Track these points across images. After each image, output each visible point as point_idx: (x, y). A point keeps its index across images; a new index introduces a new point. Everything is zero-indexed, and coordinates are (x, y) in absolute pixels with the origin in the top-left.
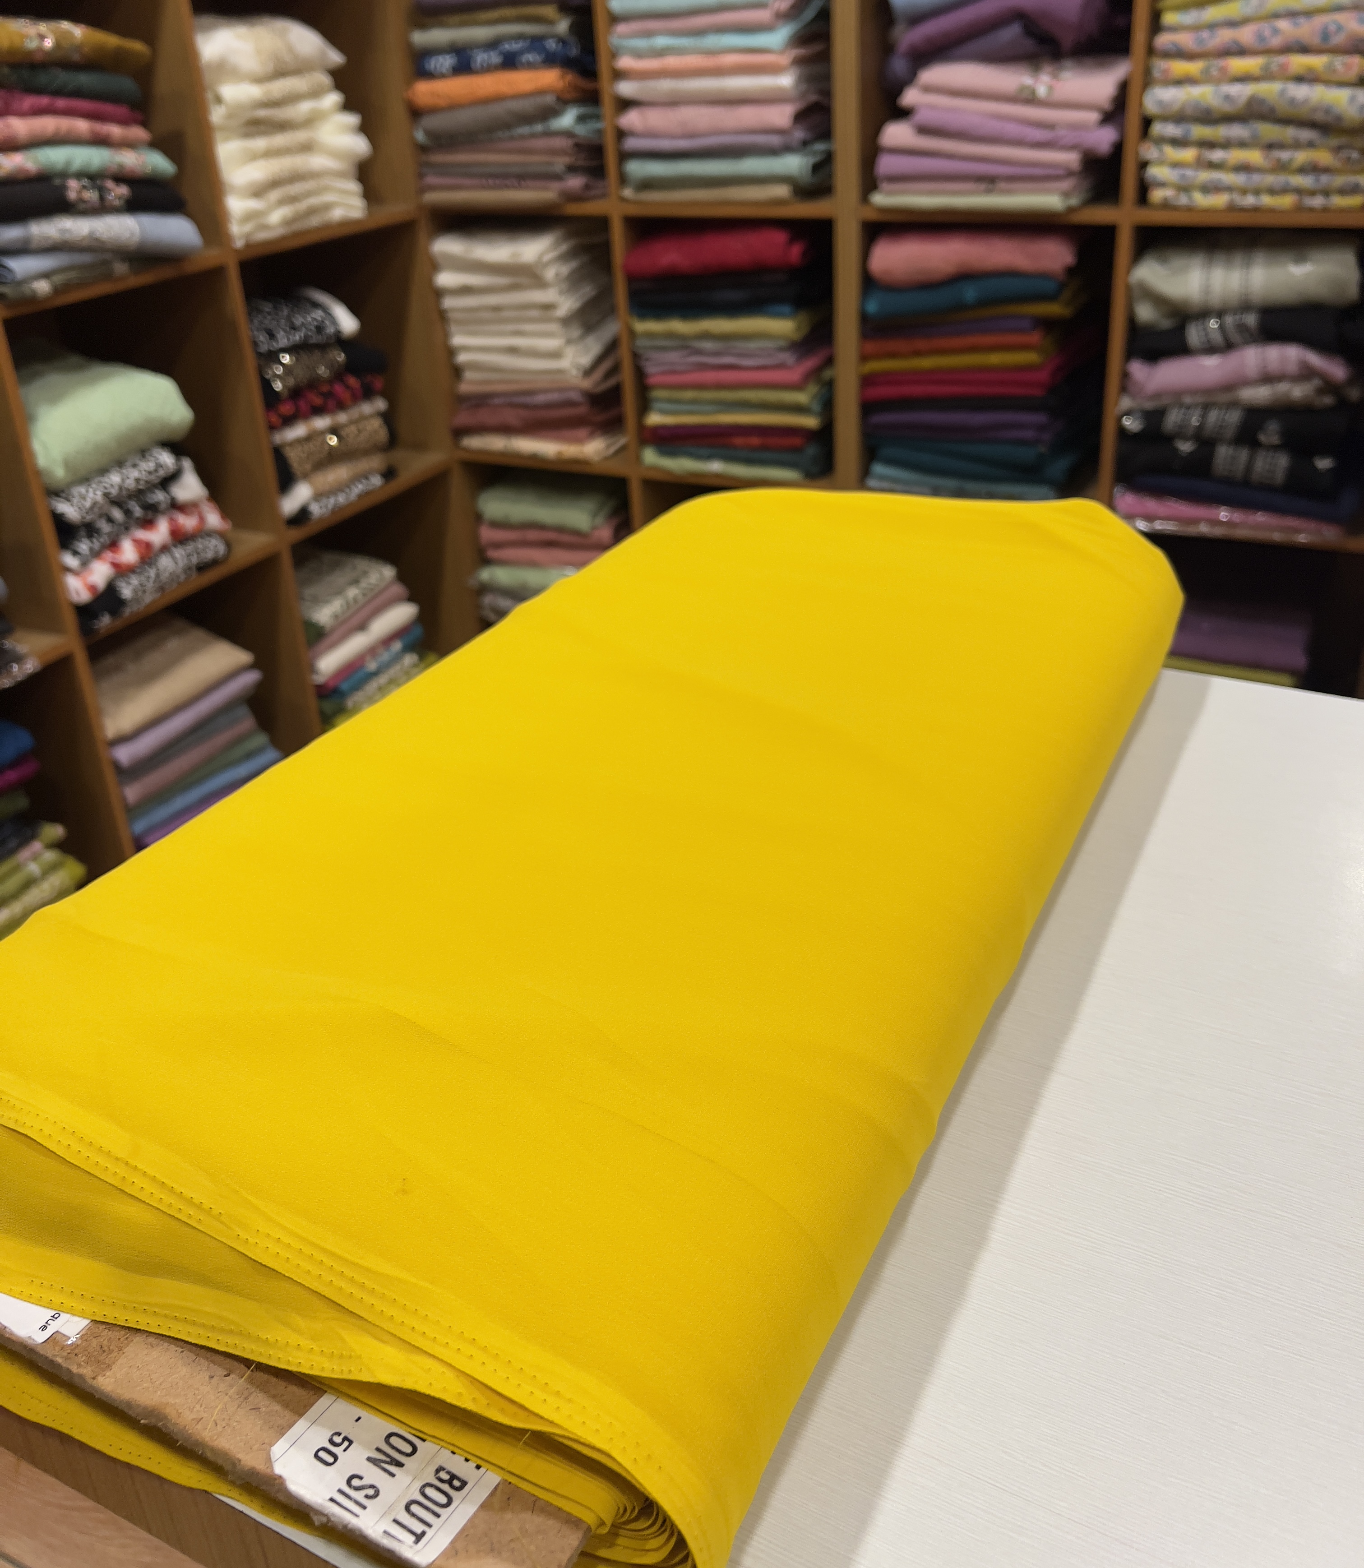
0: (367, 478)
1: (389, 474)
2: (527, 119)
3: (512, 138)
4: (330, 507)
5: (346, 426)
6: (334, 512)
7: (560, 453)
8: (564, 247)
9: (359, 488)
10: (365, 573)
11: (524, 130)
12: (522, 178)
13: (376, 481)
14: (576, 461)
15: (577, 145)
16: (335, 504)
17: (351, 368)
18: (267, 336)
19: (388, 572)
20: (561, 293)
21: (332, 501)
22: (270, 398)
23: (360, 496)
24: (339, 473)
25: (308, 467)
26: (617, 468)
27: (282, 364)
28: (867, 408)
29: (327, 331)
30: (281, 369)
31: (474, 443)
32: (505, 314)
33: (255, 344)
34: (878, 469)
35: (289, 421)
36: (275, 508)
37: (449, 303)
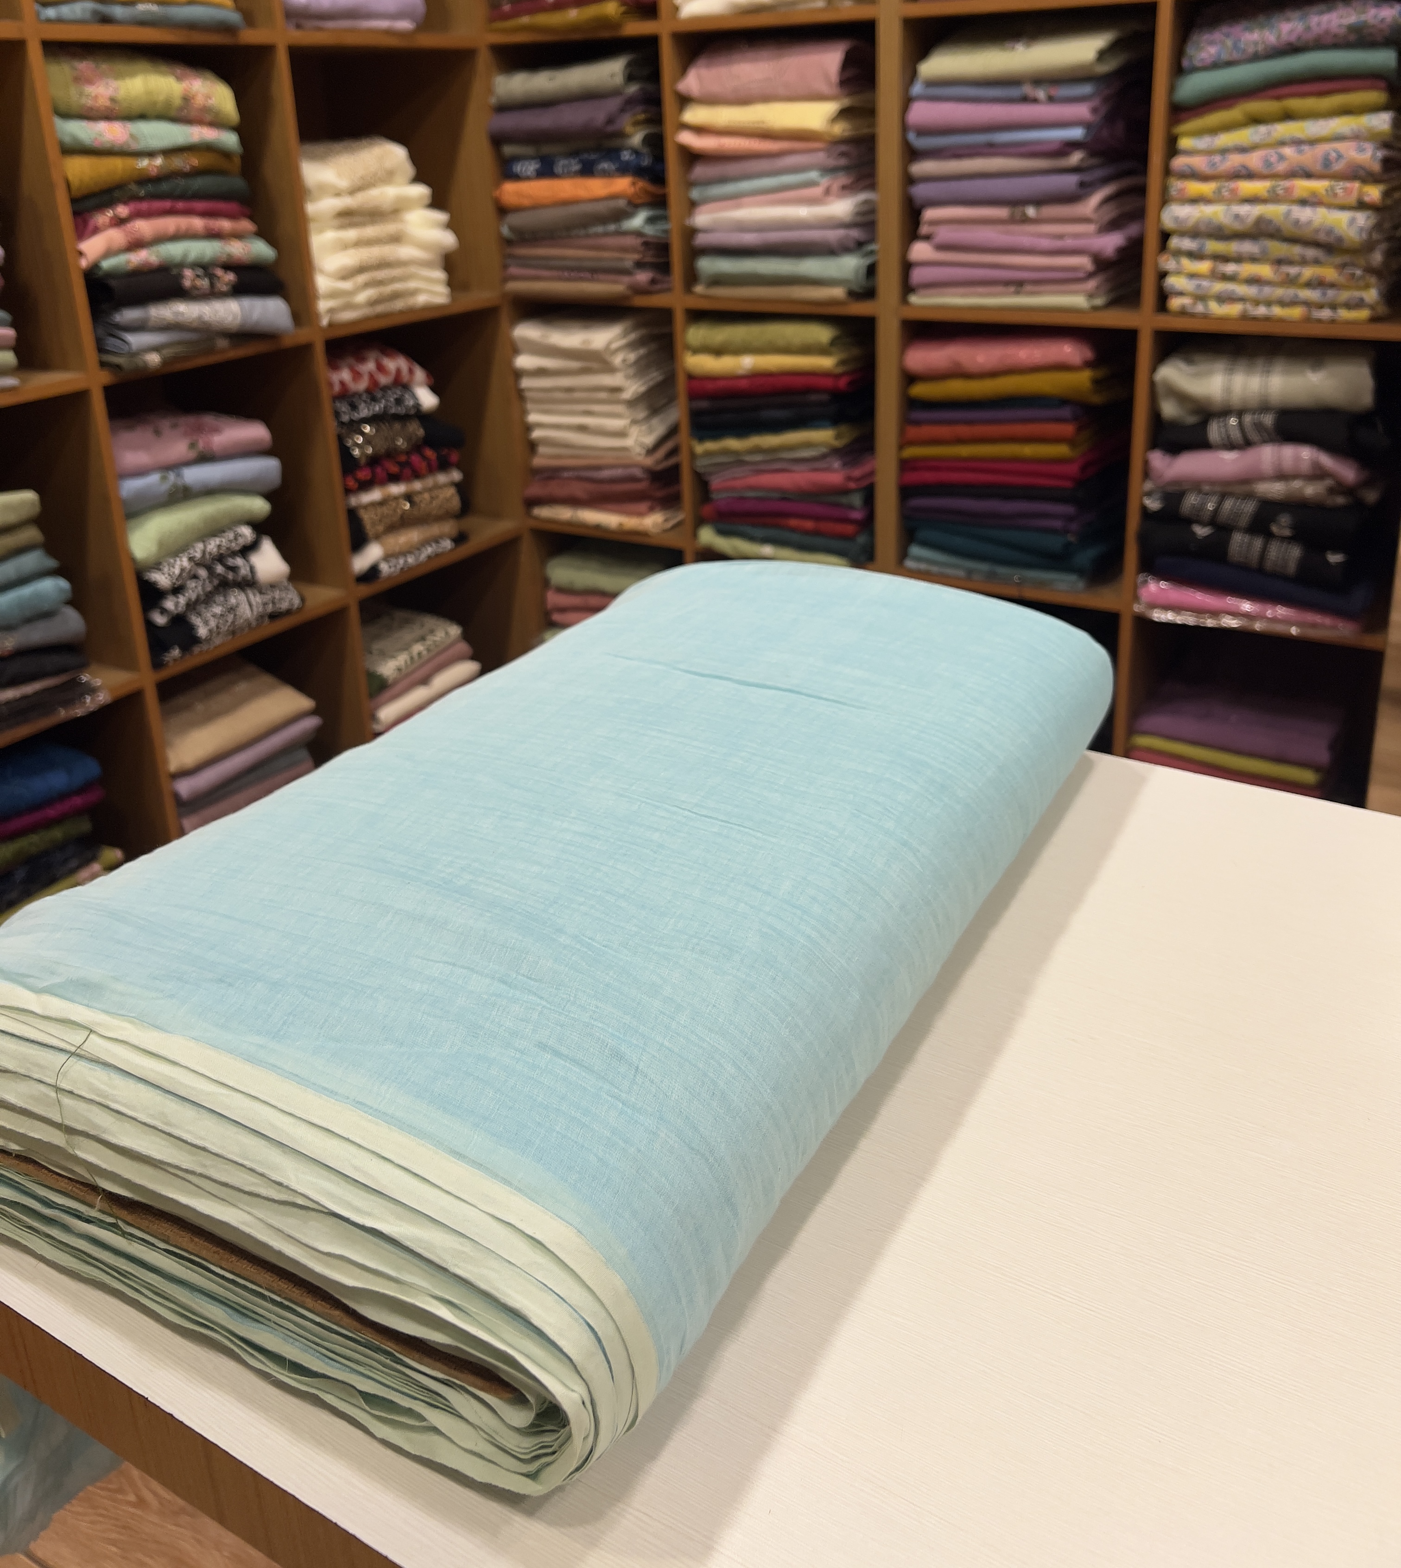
0: (437, 542)
1: (460, 539)
2: (603, 219)
3: (588, 236)
4: (399, 567)
5: (420, 493)
6: (402, 571)
7: (621, 525)
8: (633, 336)
9: (429, 550)
10: (432, 632)
11: (600, 229)
12: (595, 271)
13: (447, 544)
14: (635, 533)
15: (646, 244)
16: (404, 565)
17: (428, 441)
18: (349, 408)
19: (455, 631)
20: (627, 377)
21: (401, 561)
22: (348, 463)
23: (429, 559)
24: (413, 536)
25: (380, 528)
26: (674, 541)
27: (363, 434)
28: (906, 492)
29: (407, 403)
30: (361, 439)
31: (544, 512)
32: (577, 395)
33: (337, 414)
34: (916, 550)
35: (366, 486)
36: (346, 566)
37: (526, 383)
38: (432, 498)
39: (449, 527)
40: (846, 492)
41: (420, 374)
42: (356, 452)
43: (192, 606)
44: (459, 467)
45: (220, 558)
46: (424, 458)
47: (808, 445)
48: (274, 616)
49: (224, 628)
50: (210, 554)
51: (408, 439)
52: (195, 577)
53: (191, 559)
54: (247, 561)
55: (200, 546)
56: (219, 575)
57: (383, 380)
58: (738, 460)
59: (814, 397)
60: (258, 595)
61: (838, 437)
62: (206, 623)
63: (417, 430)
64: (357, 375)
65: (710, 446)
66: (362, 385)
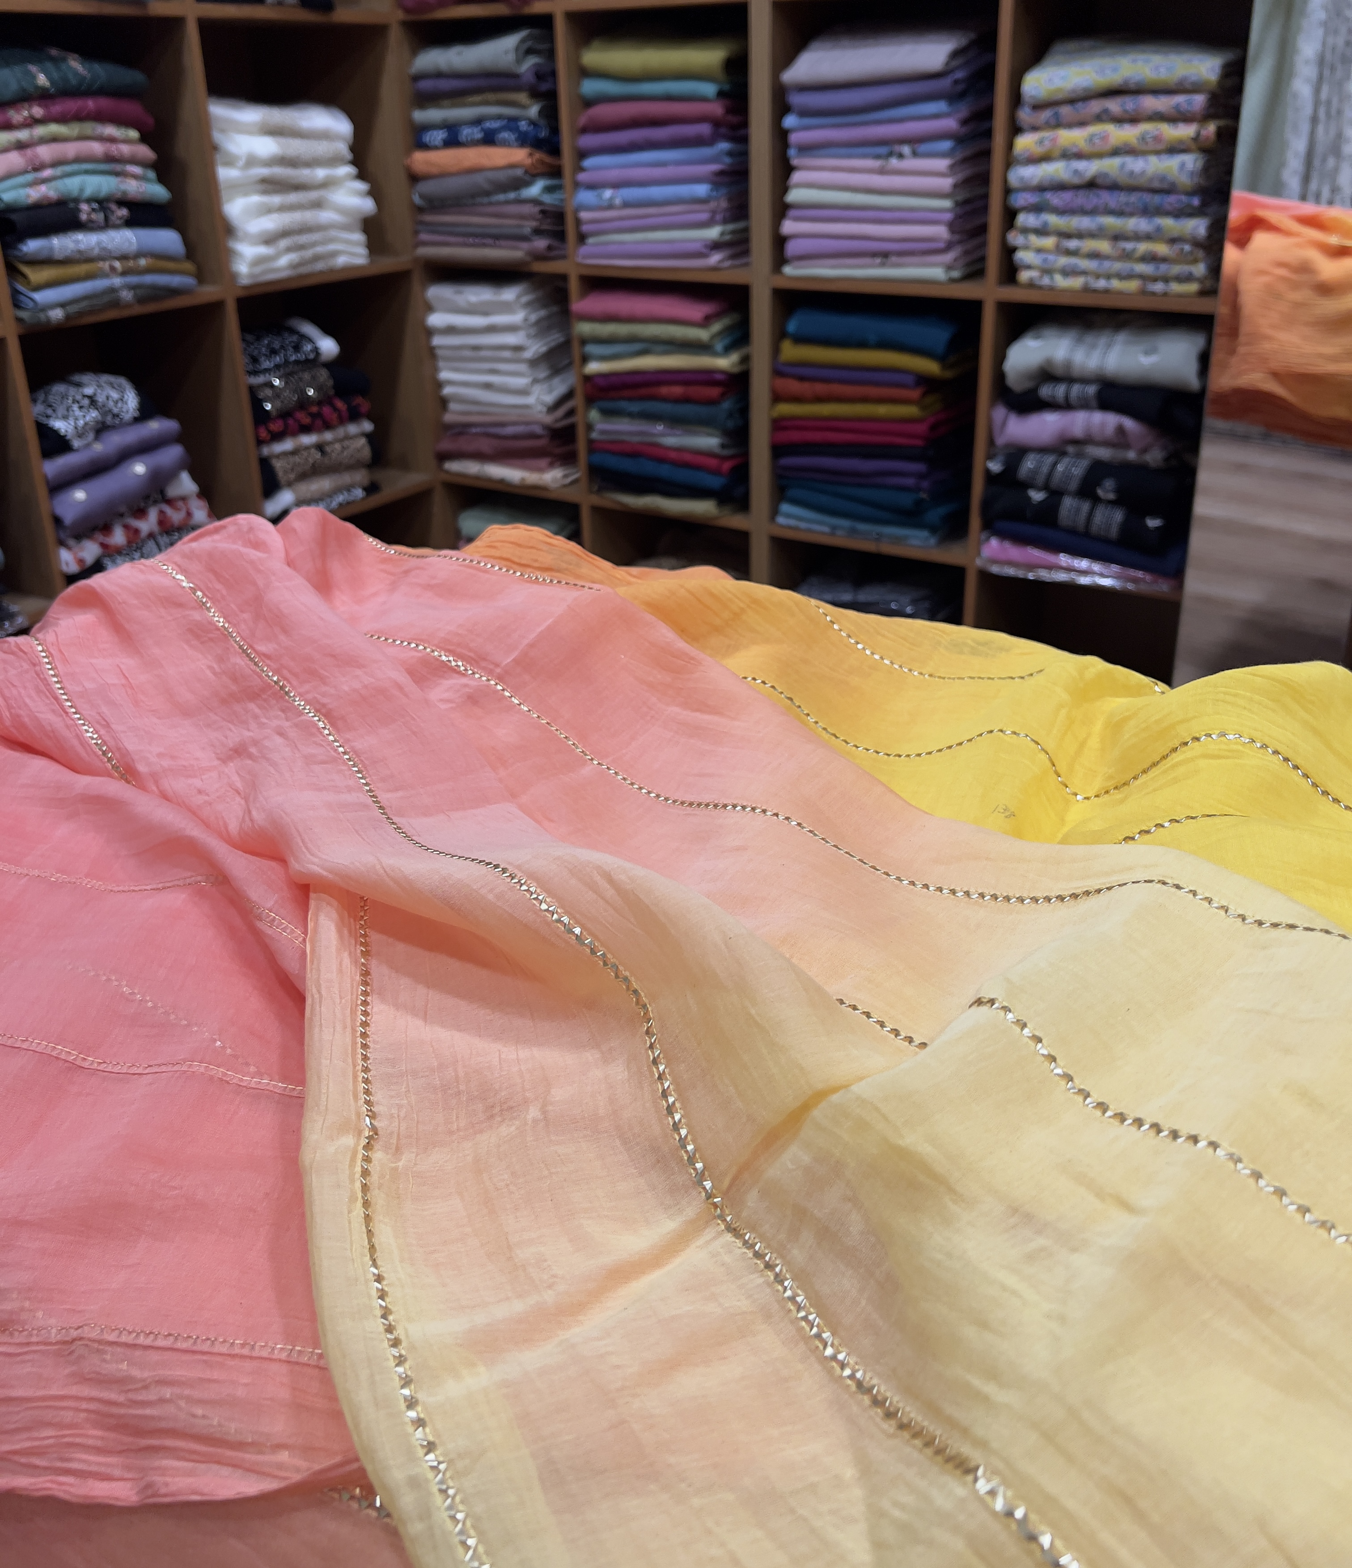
0: (352, 489)
1: (372, 488)
2: (504, 187)
3: (489, 204)
7: (524, 479)
9: (344, 497)
11: (500, 197)
12: (495, 238)
13: (359, 493)
14: (536, 487)
15: (544, 212)
17: (338, 393)
20: (529, 337)
22: (260, 416)
23: (341, 506)
24: (324, 484)
25: (293, 476)
26: (571, 495)
28: (778, 450)
29: (309, 352)
31: (454, 466)
32: (484, 353)
34: (786, 507)
35: (278, 436)
37: (437, 341)
38: (344, 448)
39: (360, 477)
42: (268, 406)
44: (370, 418)
46: (336, 410)
51: (318, 389)
63: (325, 379)
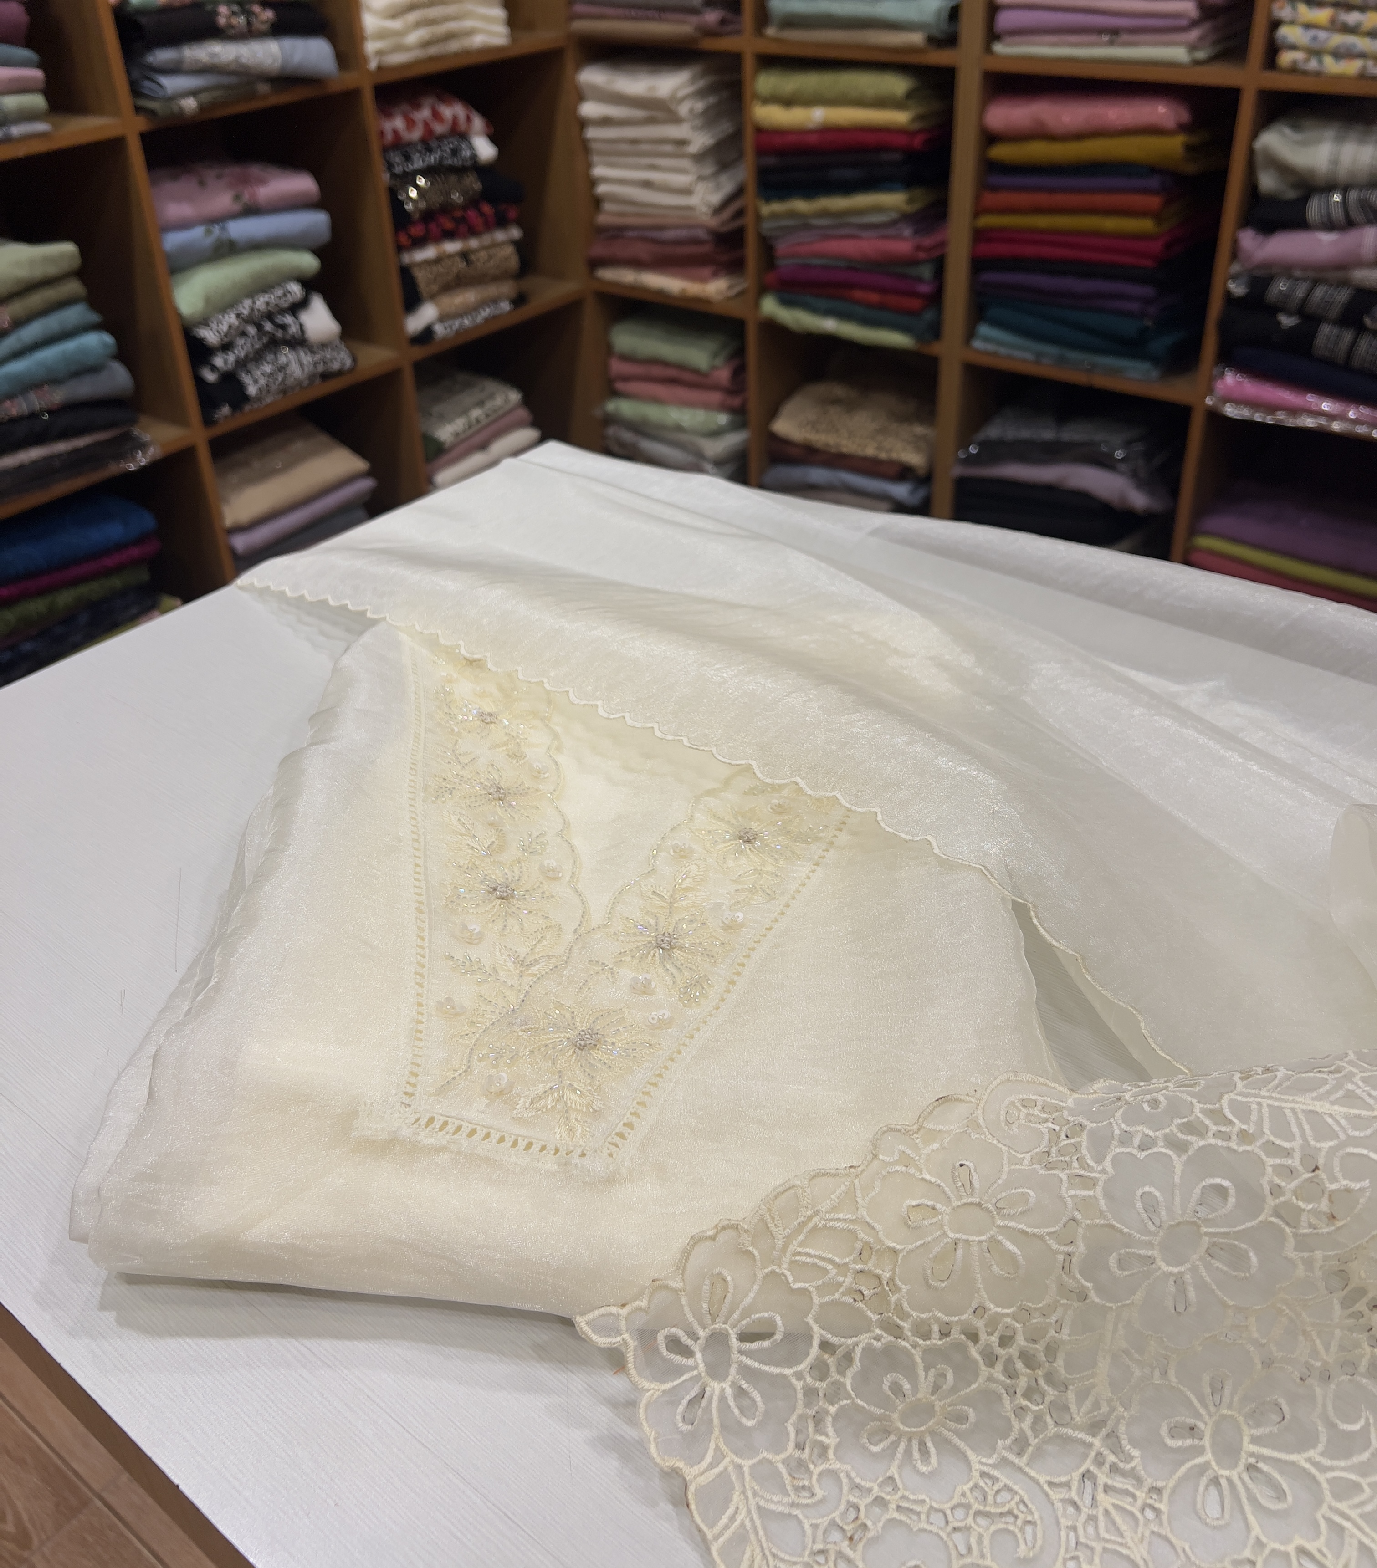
0: (495, 303)
1: (519, 300)
4: (455, 328)
5: (475, 251)
6: (458, 333)
7: (683, 290)
8: (701, 83)
9: (486, 312)
10: (492, 397)
12: (661, 10)
13: (505, 306)
14: (698, 300)
16: (460, 326)
17: (485, 196)
18: (403, 158)
19: (514, 396)
20: (694, 129)
21: (457, 323)
22: (401, 219)
23: (487, 320)
24: (468, 297)
25: (435, 288)
26: (736, 310)
27: (417, 187)
28: (978, 265)
29: (464, 153)
30: (415, 191)
31: (608, 274)
32: (644, 147)
33: (390, 166)
34: (984, 329)
35: (419, 243)
36: (400, 327)
37: (591, 133)
38: (490, 257)
39: (507, 288)
40: (913, 262)
41: (478, 123)
42: (409, 207)
43: (242, 364)
44: (519, 223)
45: (270, 316)
46: (482, 214)
47: (878, 209)
48: (326, 376)
49: (274, 388)
50: (259, 310)
51: (462, 193)
52: (244, 334)
53: (238, 316)
54: (297, 318)
55: (247, 303)
56: (268, 332)
57: (439, 129)
58: (804, 224)
59: (885, 157)
60: (309, 353)
61: (910, 201)
62: (256, 381)
63: (474, 183)
64: (410, 124)
65: (777, 207)
66: (416, 135)
